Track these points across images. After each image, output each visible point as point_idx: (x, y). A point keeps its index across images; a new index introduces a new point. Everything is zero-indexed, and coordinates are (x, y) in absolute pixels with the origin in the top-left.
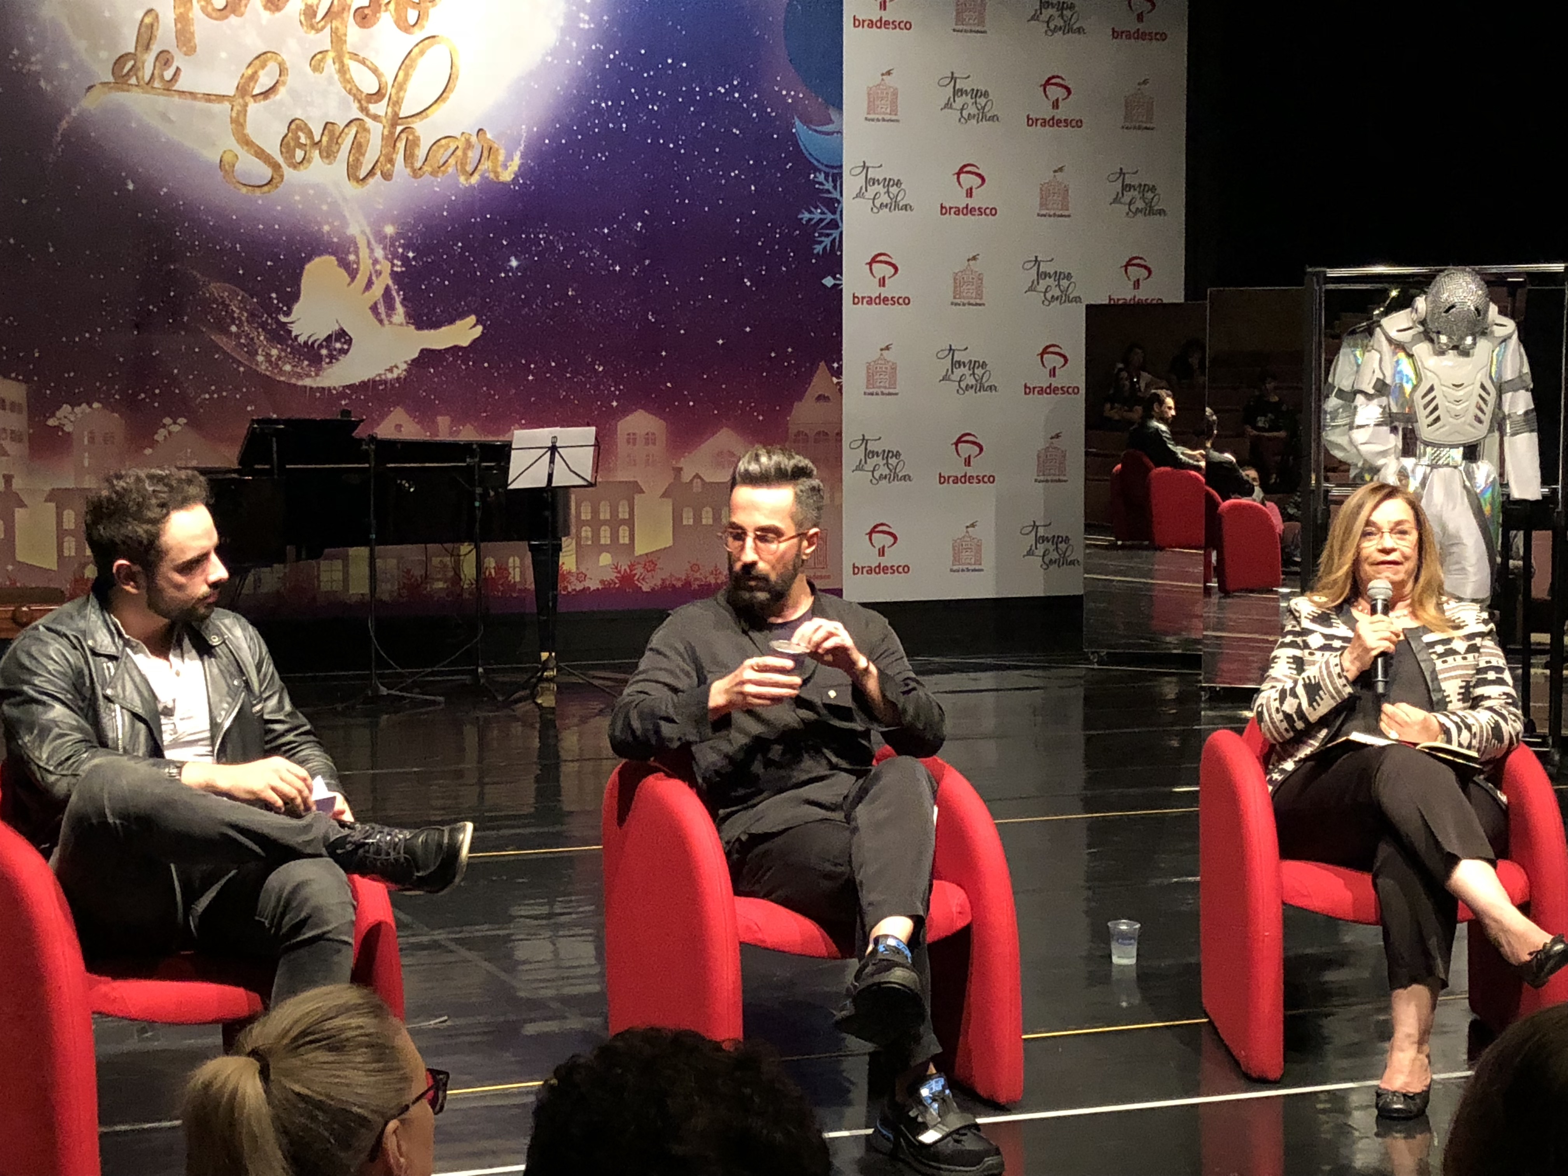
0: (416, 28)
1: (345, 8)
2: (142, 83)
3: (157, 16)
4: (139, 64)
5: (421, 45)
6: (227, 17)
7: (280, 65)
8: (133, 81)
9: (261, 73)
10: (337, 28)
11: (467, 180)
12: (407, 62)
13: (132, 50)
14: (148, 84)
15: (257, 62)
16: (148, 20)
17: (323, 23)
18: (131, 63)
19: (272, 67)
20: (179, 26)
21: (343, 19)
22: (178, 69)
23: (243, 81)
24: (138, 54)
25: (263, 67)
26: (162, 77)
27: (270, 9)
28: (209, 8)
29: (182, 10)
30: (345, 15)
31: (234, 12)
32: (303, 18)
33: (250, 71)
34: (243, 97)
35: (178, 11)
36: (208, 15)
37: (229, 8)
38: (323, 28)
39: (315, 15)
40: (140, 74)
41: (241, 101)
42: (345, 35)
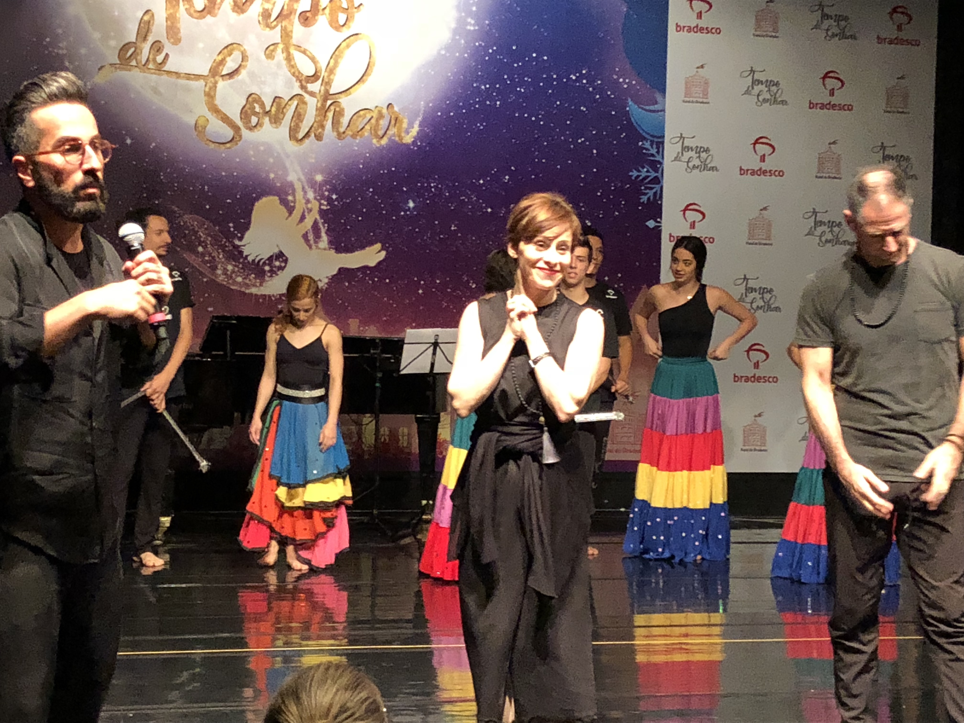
0: (344, 28)
1: (291, 12)
2: (140, 65)
3: (153, 15)
4: (138, 51)
5: (347, 40)
6: (204, 17)
7: (242, 53)
8: (134, 63)
9: (228, 59)
10: (285, 27)
11: (378, 141)
12: (336, 53)
13: (134, 40)
14: (144, 65)
15: (226, 50)
16: (146, 18)
17: (275, 23)
18: (133, 50)
19: (237, 55)
20: (169, 22)
21: (290, 20)
22: (167, 55)
23: (214, 64)
24: (138, 44)
25: (230, 55)
26: (154, 60)
27: (237, 12)
28: (192, 11)
29: (172, 11)
30: (292, 17)
31: (209, 13)
32: (261, 18)
33: (220, 58)
34: (213, 76)
35: (169, 12)
36: (191, 15)
37: (205, 11)
38: (276, 26)
39: (270, 16)
40: (139, 58)
41: (212, 79)
42: (292, 31)
